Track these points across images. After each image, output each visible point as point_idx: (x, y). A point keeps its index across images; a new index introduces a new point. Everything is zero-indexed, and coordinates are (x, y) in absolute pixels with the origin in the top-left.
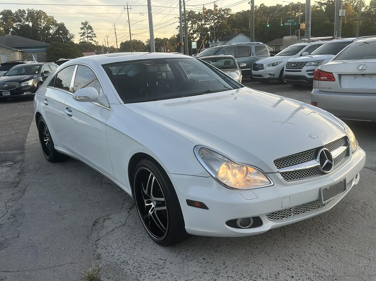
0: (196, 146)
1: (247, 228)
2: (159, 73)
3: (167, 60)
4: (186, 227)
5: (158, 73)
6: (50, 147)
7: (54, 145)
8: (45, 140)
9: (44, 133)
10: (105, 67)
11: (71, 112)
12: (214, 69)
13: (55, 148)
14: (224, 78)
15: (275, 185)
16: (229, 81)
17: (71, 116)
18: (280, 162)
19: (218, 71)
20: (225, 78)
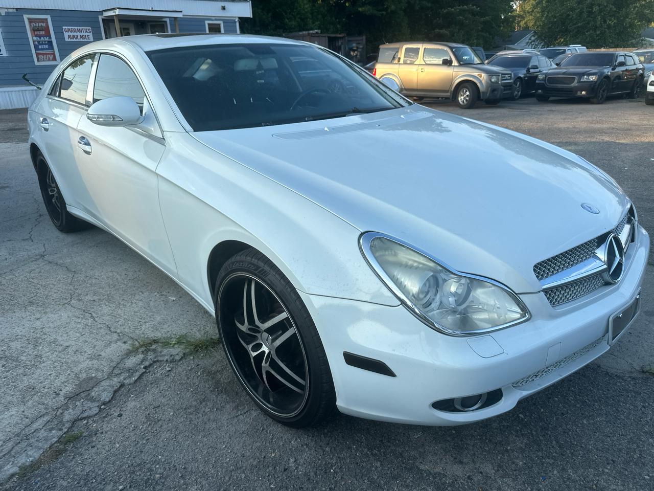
0: (362, 234)
1: (473, 410)
2: (260, 72)
3: (273, 48)
4: (340, 403)
5: (257, 73)
6: (59, 205)
7: (65, 204)
8: (50, 193)
9: (48, 180)
10: (153, 56)
11: (89, 147)
12: (357, 68)
13: (68, 209)
14: (376, 87)
15: (532, 318)
16: (384, 92)
17: (88, 153)
18: (542, 269)
19: (363, 73)
20: (377, 85)
